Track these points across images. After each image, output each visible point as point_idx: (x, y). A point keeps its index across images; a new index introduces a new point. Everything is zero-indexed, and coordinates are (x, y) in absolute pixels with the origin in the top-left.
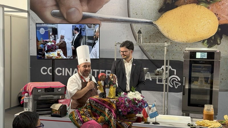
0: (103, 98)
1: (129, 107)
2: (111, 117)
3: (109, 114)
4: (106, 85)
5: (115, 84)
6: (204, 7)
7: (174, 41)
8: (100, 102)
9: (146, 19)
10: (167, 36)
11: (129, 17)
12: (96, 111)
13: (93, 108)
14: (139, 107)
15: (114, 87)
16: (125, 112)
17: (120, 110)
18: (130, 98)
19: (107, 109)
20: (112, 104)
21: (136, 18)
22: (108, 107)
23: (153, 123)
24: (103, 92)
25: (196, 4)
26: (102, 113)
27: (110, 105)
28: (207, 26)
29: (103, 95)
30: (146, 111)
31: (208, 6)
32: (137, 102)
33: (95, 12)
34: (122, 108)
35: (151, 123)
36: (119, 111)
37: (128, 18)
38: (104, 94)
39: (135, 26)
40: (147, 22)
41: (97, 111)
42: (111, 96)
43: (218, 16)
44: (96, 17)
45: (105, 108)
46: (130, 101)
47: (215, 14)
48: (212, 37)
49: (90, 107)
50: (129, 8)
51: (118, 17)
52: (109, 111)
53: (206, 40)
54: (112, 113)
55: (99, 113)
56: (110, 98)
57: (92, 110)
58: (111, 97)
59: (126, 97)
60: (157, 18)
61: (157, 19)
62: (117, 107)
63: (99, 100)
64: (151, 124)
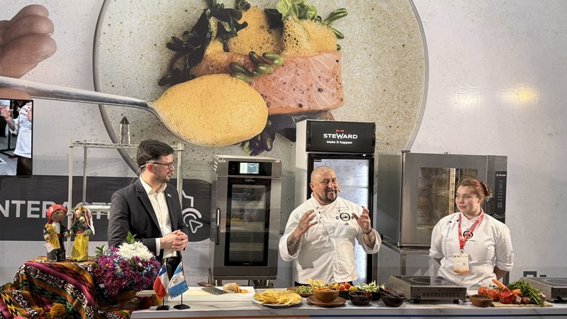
0: (58, 261)
1: (124, 278)
2: (80, 304)
3: (76, 298)
4: (64, 231)
5: (89, 228)
6: (243, 82)
7: (189, 141)
8: (52, 270)
9: (134, 97)
10: (176, 132)
11: (96, 91)
12: (42, 291)
13: (34, 285)
14: (146, 275)
15: (85, 236)
16: (113, 289)
17: (102, 286)
18: (126, 256)
19: (71, 286)
20: (81, 273)
21: (113, 94)
22: (73, 280)
23: (176, 307)
24: (59, 247)
25: (228, 76)
26: (58, 295)
27: (77, 275)
28: (249, 116)
29: (58, 255)
30: (162, 282)
31: (250, 80)
32: (140, 264)
33: (18, 77)
34: (108, 281)
35: (172, 306)
36: (99, 287)
37: (93, 93)
38: (62, 252)
39: (108, 109)
40: (134, 104)
41: (46, 293)
42: (79, 255)
43: (267, 100)
44: (20, 87)
45: (65, 283)
46: (124, 264)
47: (262, 95)
48: (257, 136)
49: (27, 283)
50: (96, 71)
51: (72, 89)
52: (75, 289)
53: (247, 141)
54: (82, 294)
55: (50, 297)
56: (76, 261)
57: (31, 291)
58: (79, 259)
59: (116, 256)
60: (156, 97)
61: (157, 99)
62: (94, 278)
63: (51, 266)
64: (172, 310)
